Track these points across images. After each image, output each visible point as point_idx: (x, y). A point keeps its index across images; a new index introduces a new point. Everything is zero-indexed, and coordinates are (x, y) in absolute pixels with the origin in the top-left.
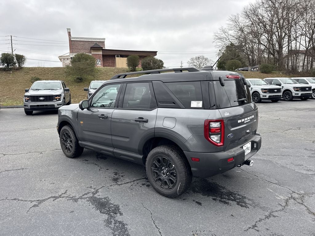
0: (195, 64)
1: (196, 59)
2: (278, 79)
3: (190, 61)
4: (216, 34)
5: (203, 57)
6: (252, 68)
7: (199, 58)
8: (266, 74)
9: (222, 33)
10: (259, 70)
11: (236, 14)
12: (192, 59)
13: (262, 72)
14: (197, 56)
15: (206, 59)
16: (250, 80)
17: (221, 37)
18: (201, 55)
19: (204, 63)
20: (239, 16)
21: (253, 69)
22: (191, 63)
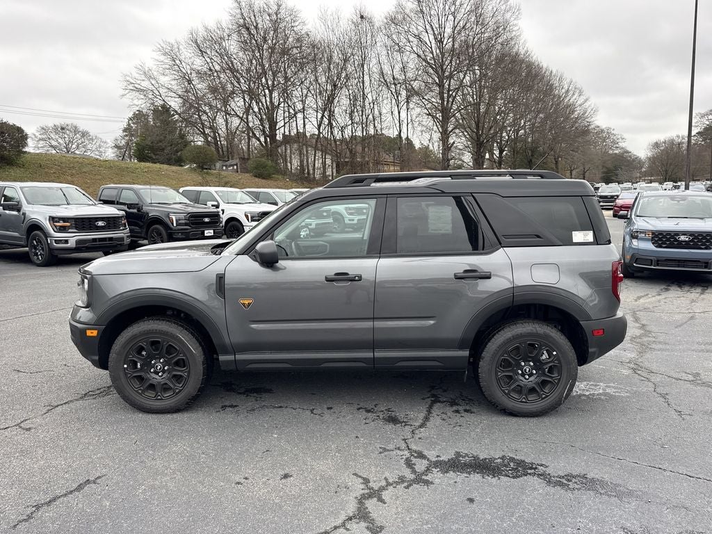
0: (54, 143)
1: (55, 128)
2: (270, 191)
3: (37, 134)
4: (128, 78)
5: (76, 127)
6: (223, 166)
7: (63, 129)
8: (263, 181)
9: (143, 78)
10: (239, 170)
11: (173, 42)
12: (43, 128)
13: (256, 176)
14: (58, 123)
15: (84, 134)
16: (216, 192)
17: (142, 88)
18: (69, 122)
19: (80, 142)
20: (181, 47)
21: (226, 166)
22: (40, 139)
